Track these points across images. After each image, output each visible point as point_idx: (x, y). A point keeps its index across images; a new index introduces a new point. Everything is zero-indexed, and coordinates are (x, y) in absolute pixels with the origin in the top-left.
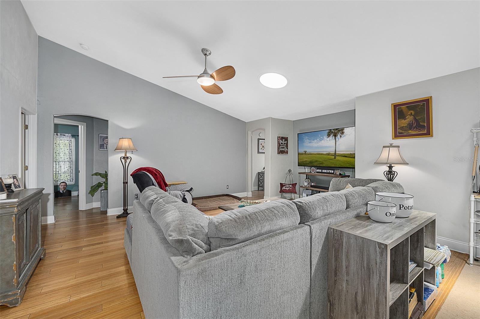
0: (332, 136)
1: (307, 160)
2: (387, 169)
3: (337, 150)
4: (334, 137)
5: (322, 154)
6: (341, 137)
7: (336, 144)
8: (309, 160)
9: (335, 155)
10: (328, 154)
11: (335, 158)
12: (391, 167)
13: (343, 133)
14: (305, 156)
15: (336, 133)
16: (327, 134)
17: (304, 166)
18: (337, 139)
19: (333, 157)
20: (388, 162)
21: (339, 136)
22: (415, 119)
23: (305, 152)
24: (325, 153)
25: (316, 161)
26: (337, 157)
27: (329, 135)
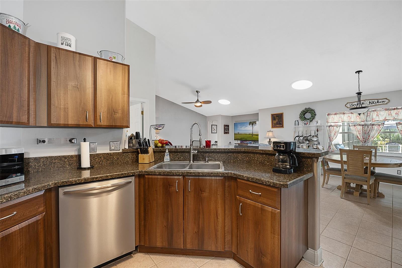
0: (251, 124)
1: (239, 137)
2: (269, 140)
3: (253, 132)
4: (252, 125)
5: (246, 134)
6: (255, 125)
7: (253, 129)
8: (240, 137)
9: (252, 135)
10: (249, 134)
11: (252, 136)
12: (270, 139)
13: (256, 123)
14: (238, 135)
15: (253, 123)
16: (249, 124)
17: (237, 140)
18: (253, 126)
19: (251, 136)
20: (269, 137)
21: (254, 125)
22: (278, 121)
23: (238, 133)
24: (248, 133)
25: (244, 138)
26: (253, 136)
27: (250, 124)
